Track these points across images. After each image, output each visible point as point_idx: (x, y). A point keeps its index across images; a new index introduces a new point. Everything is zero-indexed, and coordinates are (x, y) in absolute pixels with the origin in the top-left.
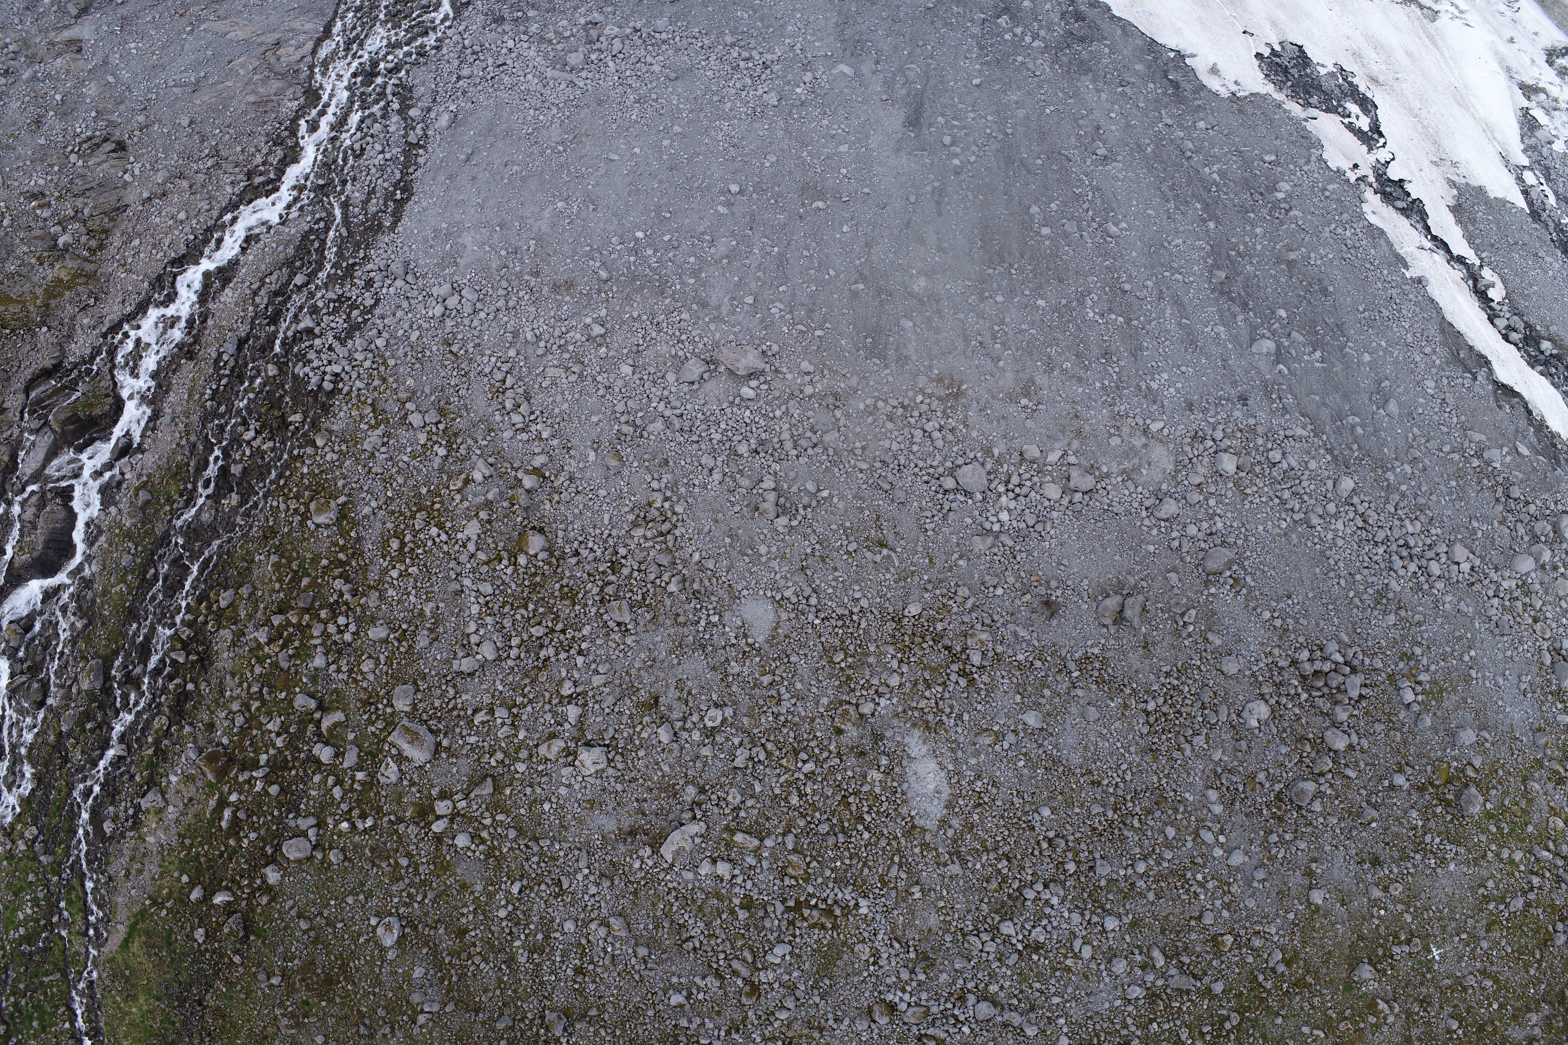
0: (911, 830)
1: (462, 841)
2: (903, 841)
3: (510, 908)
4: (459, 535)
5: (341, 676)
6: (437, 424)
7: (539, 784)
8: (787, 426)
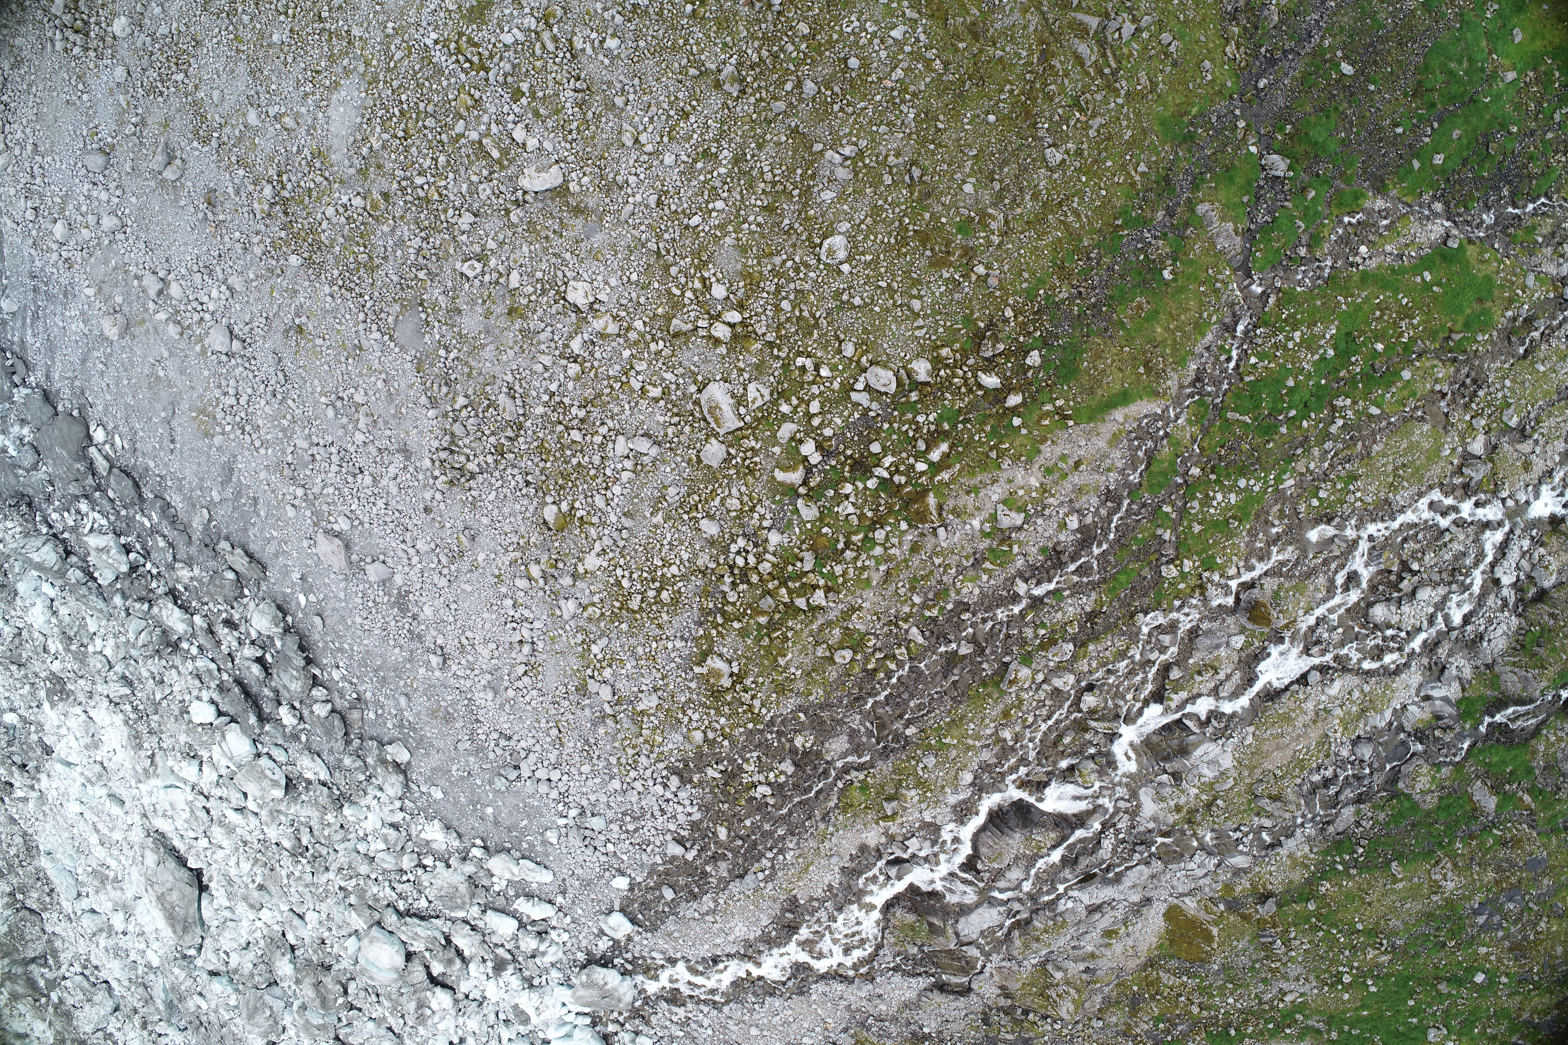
0: (371, 82)
2: (381, 77)
3: (711, 206)
6: (592, 677)
8: (330, 475)
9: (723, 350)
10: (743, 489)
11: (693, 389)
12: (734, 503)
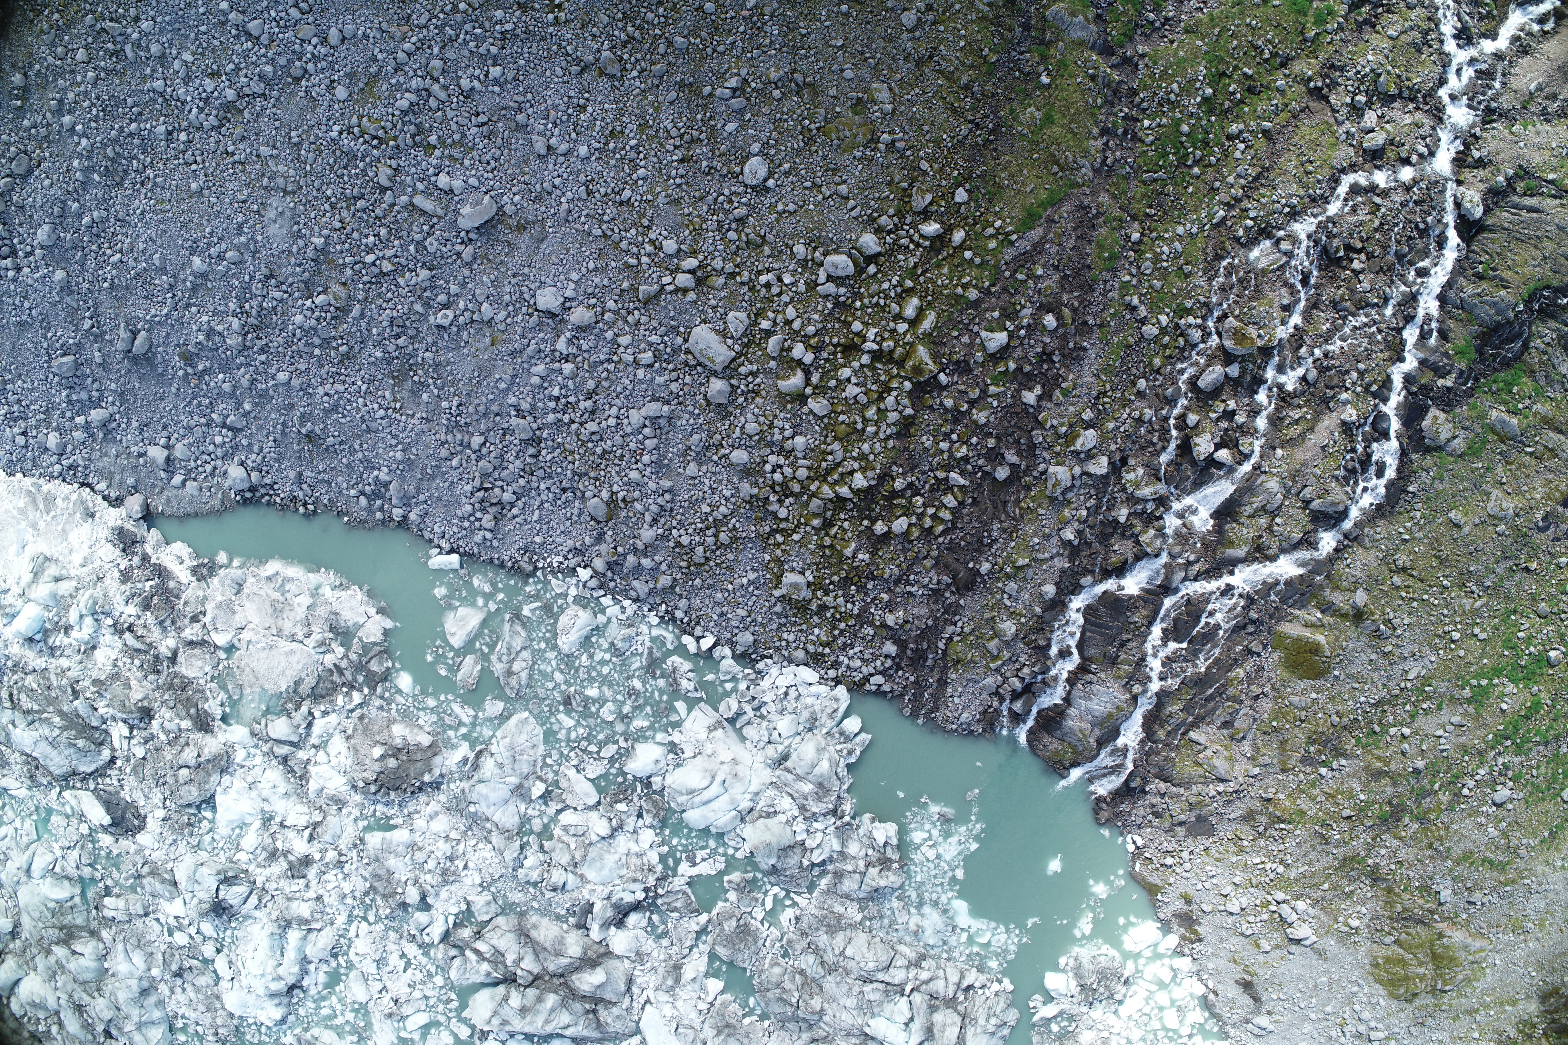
1: (670, 246)
3: (635, 176)
4: (660, 531)
5: (780, 424)
7: (596, 286)
9: (692, 296)
10: (756, 411)
11: (679, 340)
12: (753, 428)
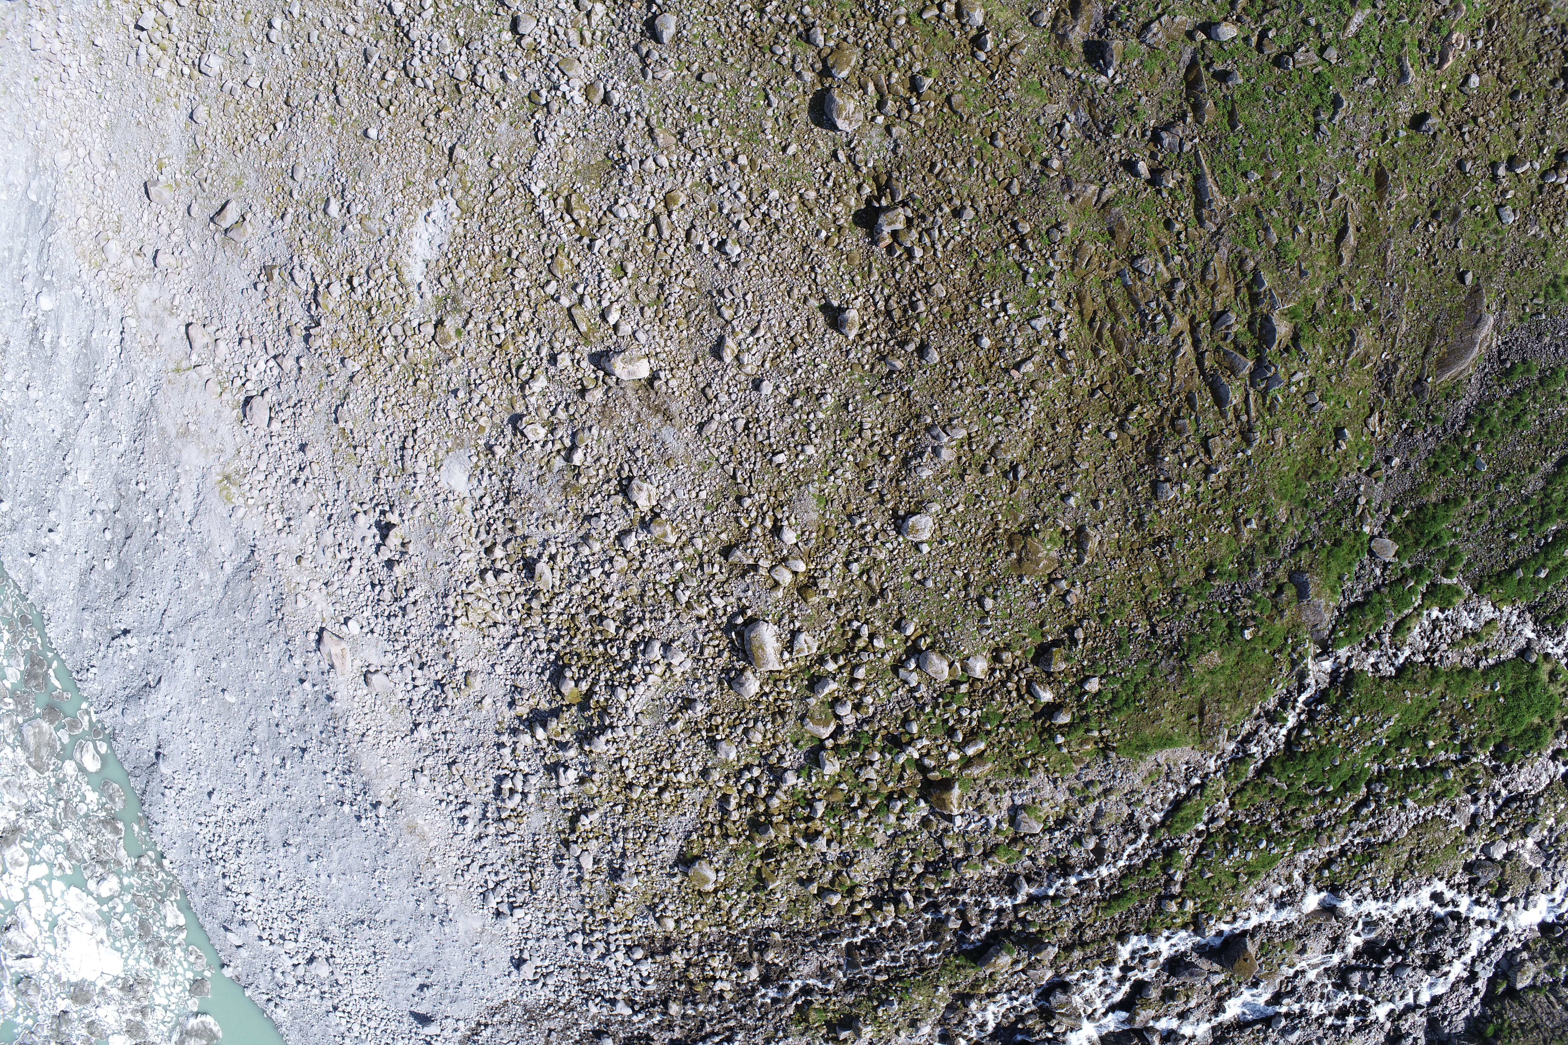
0: (467, 211)
2: (477, 209)
3: (800, 448)
5: (783, 751)
6: (576, 842)
9: (780, 594)
10: (769, 726)
11: (740, 620)
12: (757, 737)
